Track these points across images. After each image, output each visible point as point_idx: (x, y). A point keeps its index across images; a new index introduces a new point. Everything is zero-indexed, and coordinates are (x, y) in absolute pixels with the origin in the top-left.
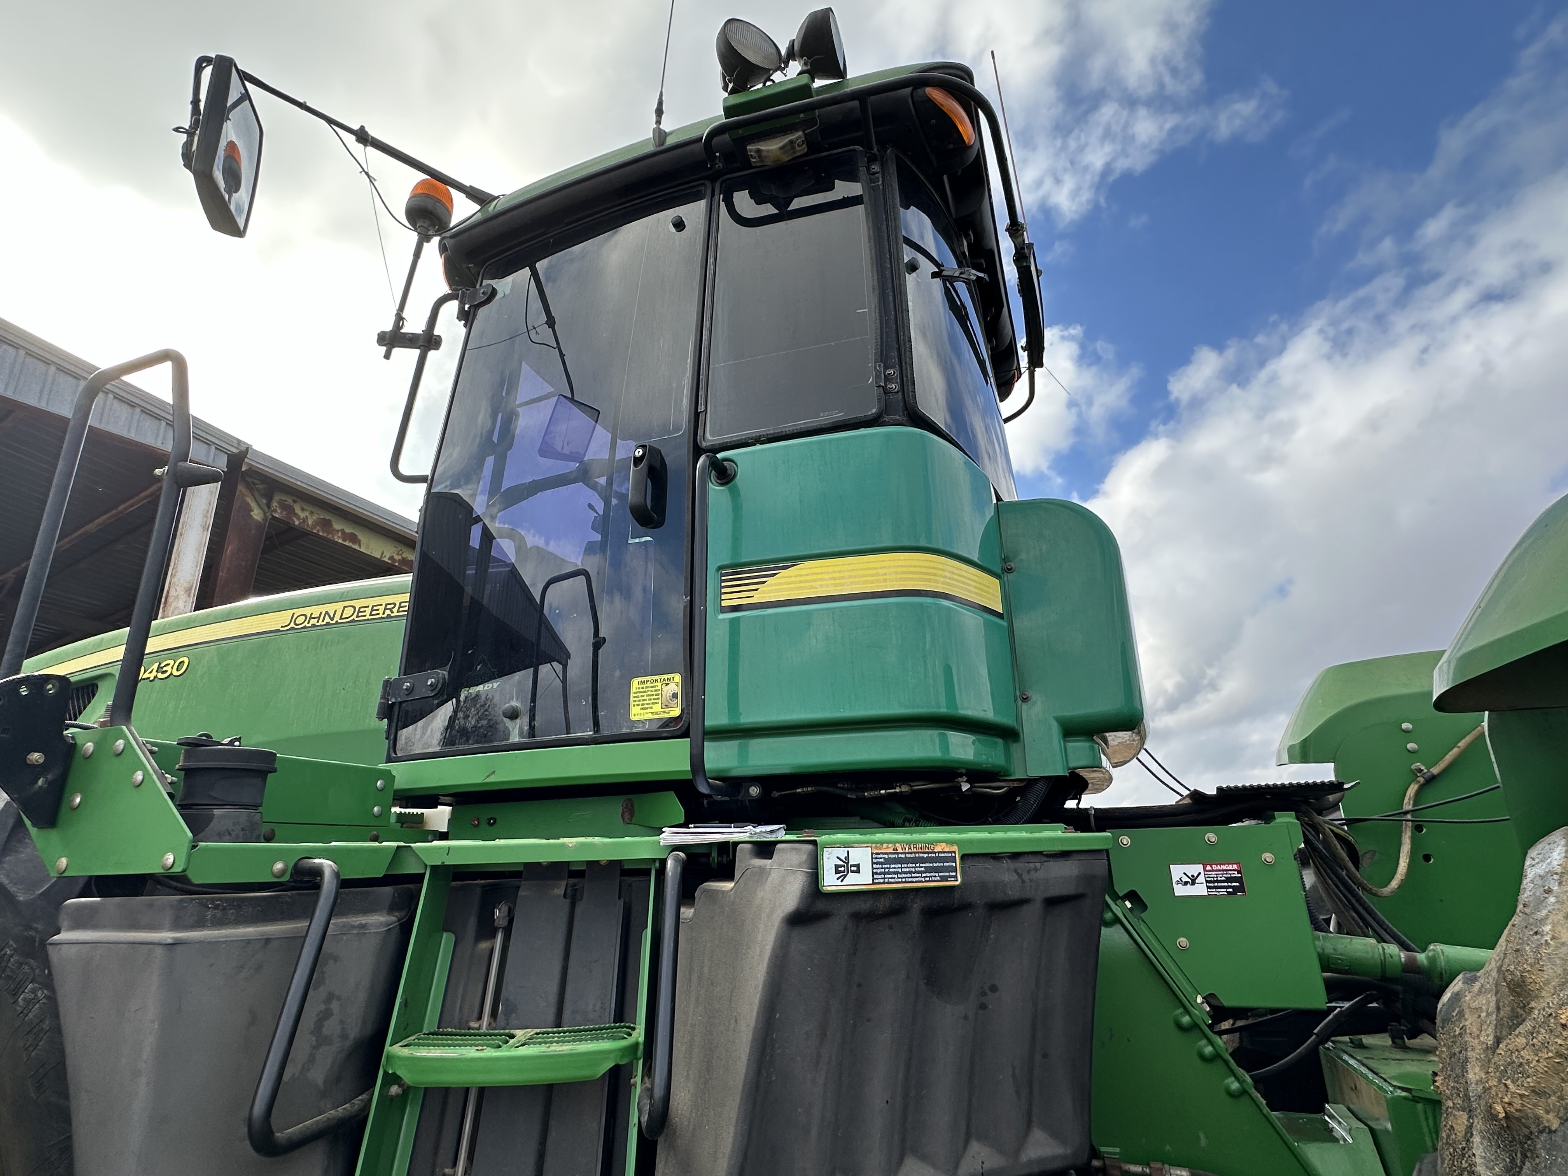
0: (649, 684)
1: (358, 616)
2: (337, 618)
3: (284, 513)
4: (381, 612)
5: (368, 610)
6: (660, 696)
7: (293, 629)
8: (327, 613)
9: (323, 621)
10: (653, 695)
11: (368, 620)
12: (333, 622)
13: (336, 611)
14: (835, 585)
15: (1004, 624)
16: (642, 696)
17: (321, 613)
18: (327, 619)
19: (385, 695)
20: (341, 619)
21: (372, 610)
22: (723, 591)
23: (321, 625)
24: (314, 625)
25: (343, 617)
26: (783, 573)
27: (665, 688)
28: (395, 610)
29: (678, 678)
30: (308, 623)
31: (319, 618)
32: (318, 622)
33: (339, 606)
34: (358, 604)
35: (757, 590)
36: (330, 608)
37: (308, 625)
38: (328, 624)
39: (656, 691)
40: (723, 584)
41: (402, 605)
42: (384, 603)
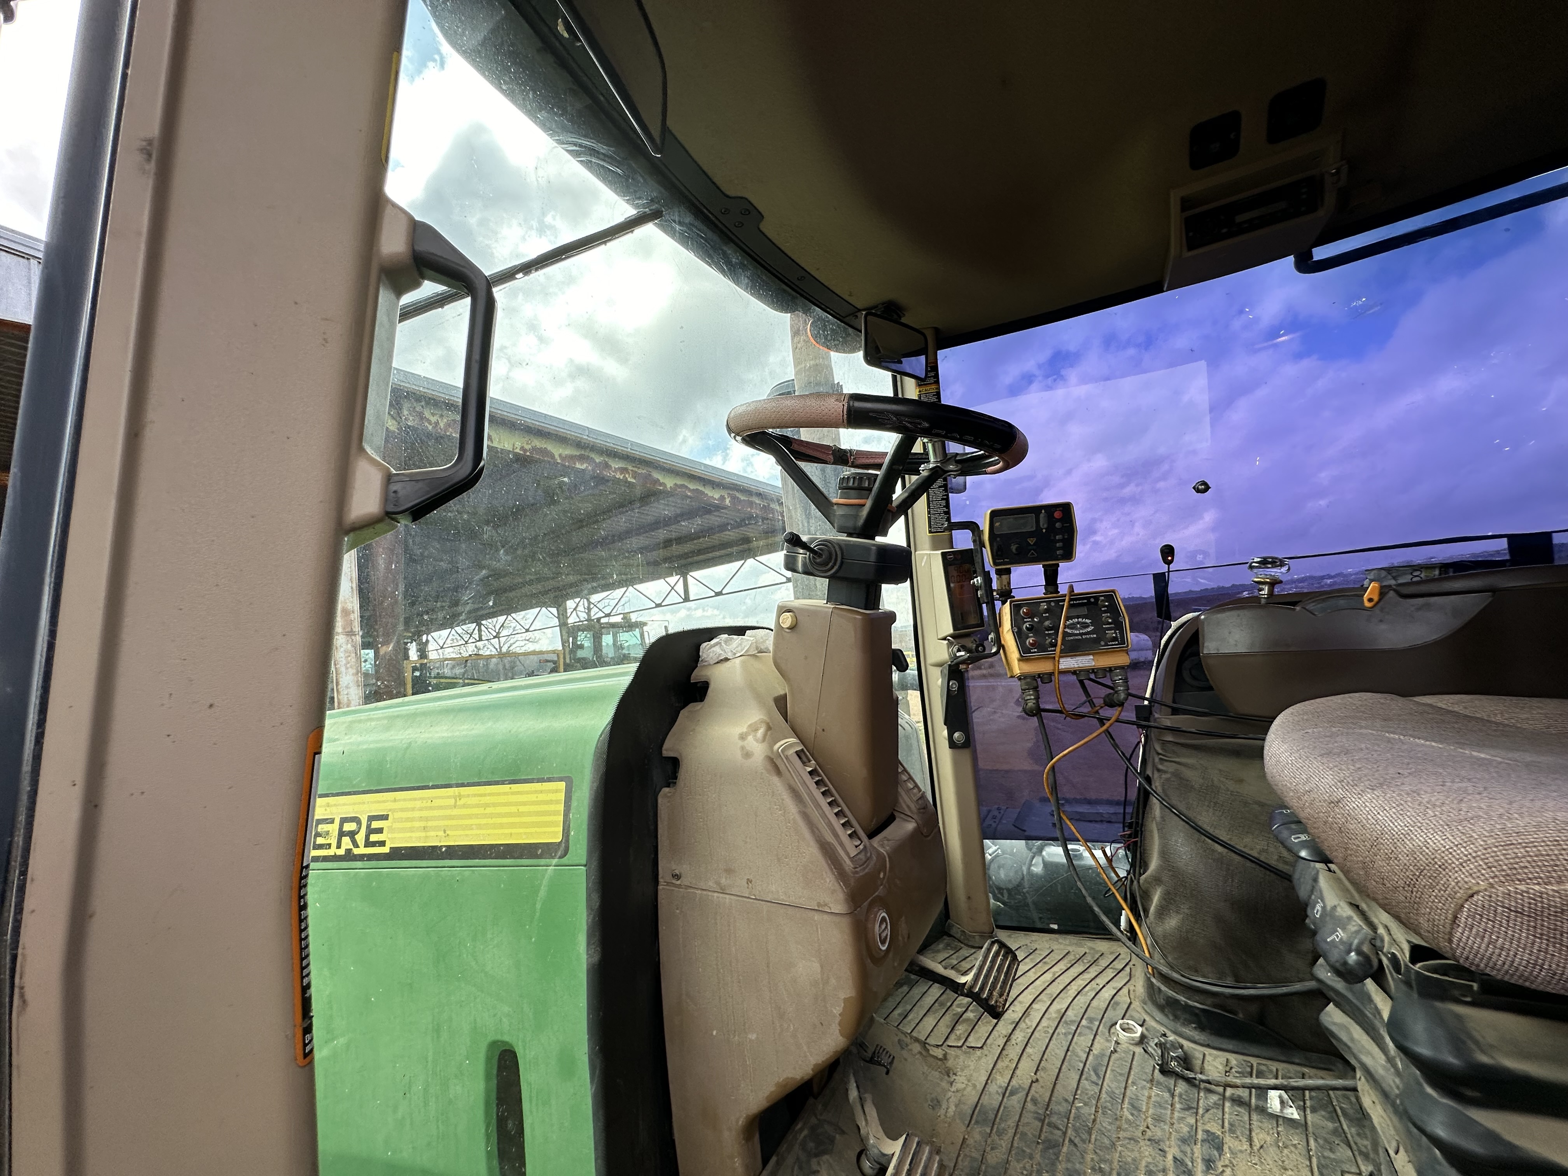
28: (360, 838)
41: (375, 825)
42: (339, 813)
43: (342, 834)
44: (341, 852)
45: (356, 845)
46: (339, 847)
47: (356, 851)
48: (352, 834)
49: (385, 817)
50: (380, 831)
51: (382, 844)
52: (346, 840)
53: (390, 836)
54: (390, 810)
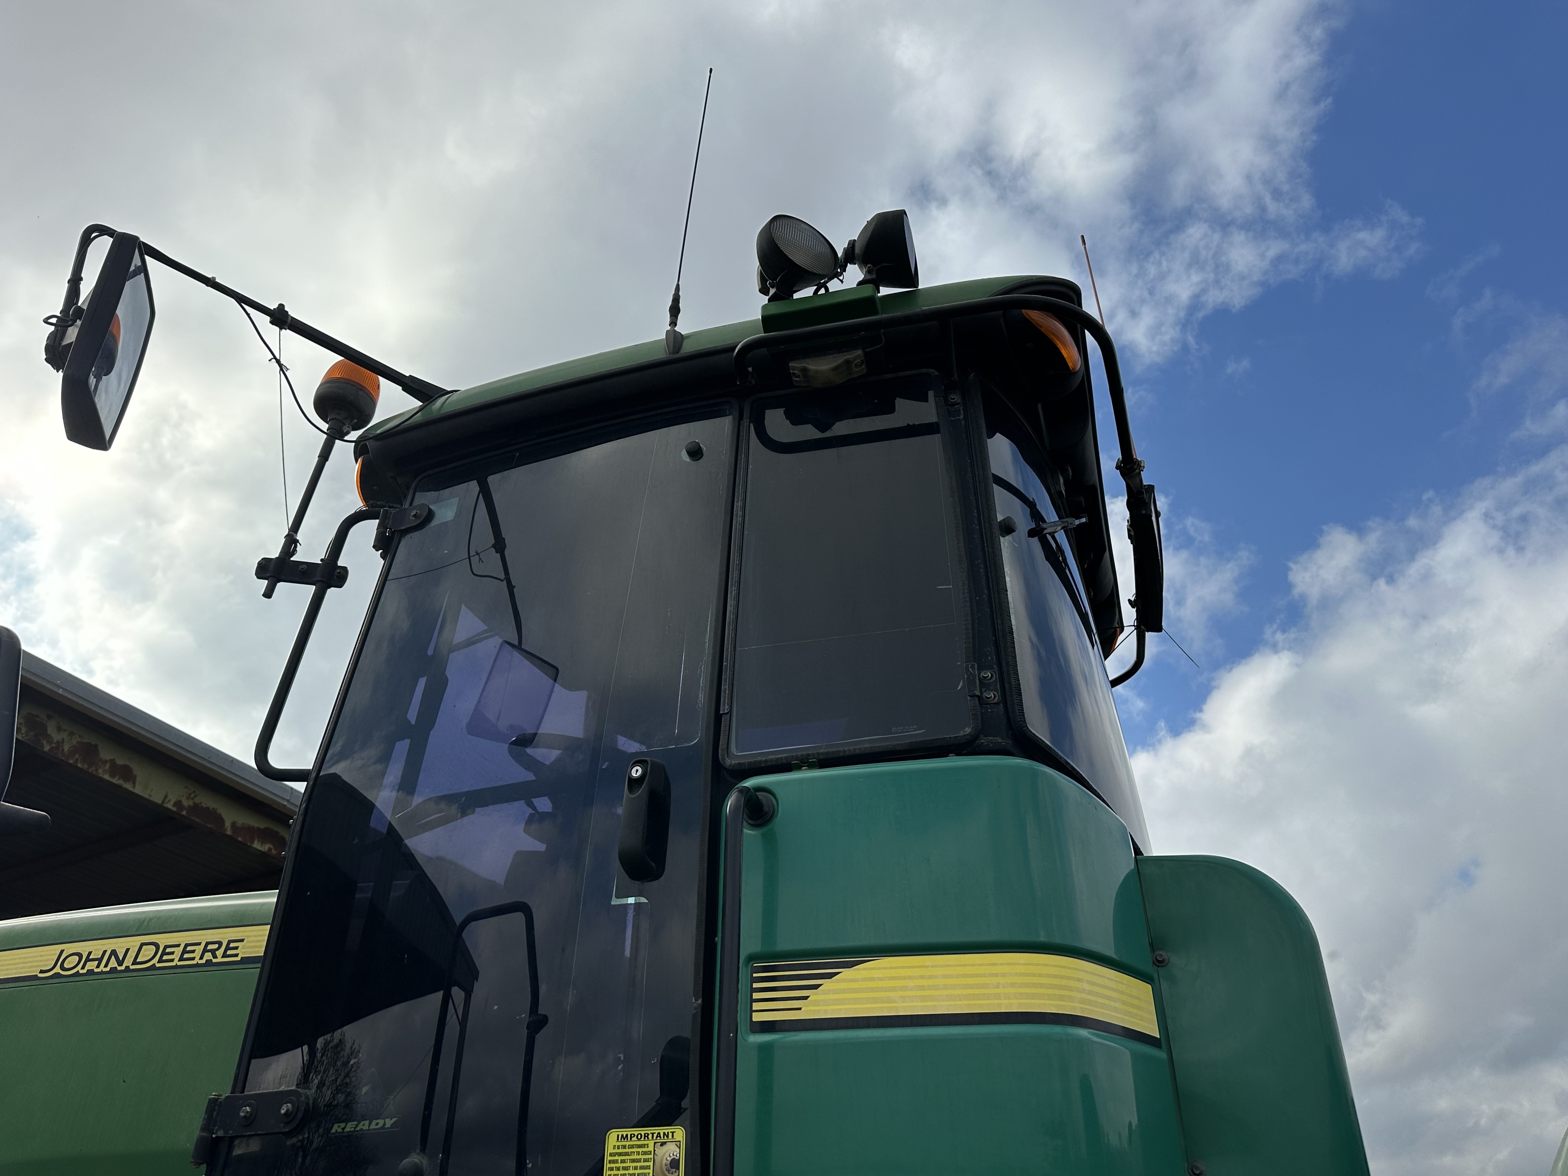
0: (634, 1140)
1: (160, 961)
2: (128, 962)
3: (32, 733)
4: (197, 955)
5: (178, 951)
6: (651, 1164)
7: (57, 975)
8: (114, 953)
9: (106, 966)
10: (639, 1161)
11: (176, 967)
12: (123, 968)
13: (128, 950)
14: (924, 999)
15: (1162, 1055)
16: (623, 1161)
17: (105, 952)
18: (113, 963)
19: (208, 1125)
20: (134, 963)
21: (185, 951)
22: (756, 996)
23: (102, 973)
24: (91, 972)
25: (138, 960)
26: (846, 973)
27: (660, 1151)
28: (219, 953)
29: (680, 1133)
30: (83, 968)
31: (100, 960)
32: (98, 967)
33: (133, 943)
34: (163, 940)
35: (806, 998)
36: (119, 945)
37: (81, 972)
38: (113, 970)
39: (645, 1153)
40: (755, 985)
41: (232, 945)
42: (204, 940)
43: (205, 950)
44: (203, 961)
45: (215, 957)
46: (201, 958)
47: (214, 961)
48: (213, 952)
49: (242, 940)
50: (236, 948)
51: (236, 955)
52: (208, 956)
53: (243, 950)
54: (246, 936)
